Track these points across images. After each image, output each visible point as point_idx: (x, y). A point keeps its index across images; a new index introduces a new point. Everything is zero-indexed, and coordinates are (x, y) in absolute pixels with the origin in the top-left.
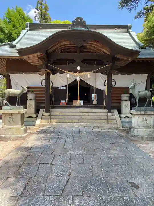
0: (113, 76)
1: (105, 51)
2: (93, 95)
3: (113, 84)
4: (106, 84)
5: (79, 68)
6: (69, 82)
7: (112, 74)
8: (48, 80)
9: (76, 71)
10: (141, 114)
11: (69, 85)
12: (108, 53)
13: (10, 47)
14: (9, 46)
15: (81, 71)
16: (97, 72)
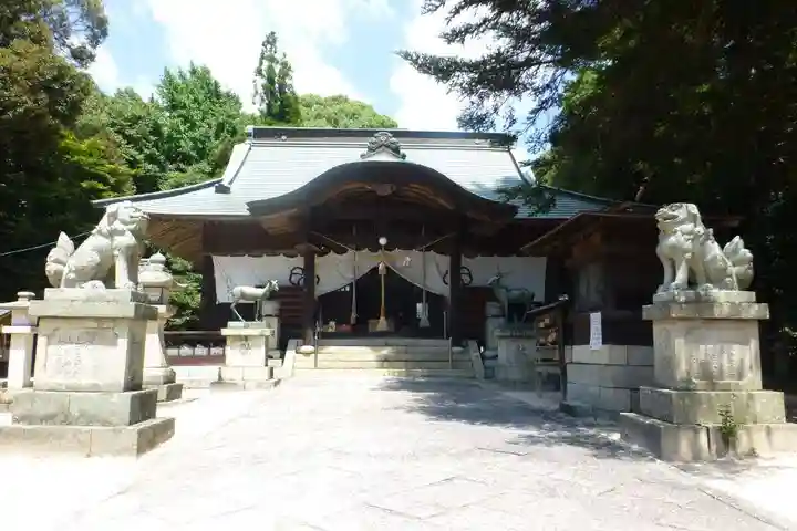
0: (465, 261)
1: (442, 202)
2: (419, 306)
3: (466, 279)
4: (448, 279)
5: (383, 241)
6: (359, 276)
7: (463, 257)
8: (309, 268)
9: (376, 247)
10: (511, 336)
11: (358, 281)
12: (450, 207)
13: (217, 191)
14: (213, 189)
15: (388, 247)
16: (428, 249)
